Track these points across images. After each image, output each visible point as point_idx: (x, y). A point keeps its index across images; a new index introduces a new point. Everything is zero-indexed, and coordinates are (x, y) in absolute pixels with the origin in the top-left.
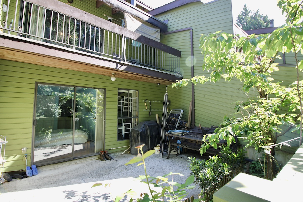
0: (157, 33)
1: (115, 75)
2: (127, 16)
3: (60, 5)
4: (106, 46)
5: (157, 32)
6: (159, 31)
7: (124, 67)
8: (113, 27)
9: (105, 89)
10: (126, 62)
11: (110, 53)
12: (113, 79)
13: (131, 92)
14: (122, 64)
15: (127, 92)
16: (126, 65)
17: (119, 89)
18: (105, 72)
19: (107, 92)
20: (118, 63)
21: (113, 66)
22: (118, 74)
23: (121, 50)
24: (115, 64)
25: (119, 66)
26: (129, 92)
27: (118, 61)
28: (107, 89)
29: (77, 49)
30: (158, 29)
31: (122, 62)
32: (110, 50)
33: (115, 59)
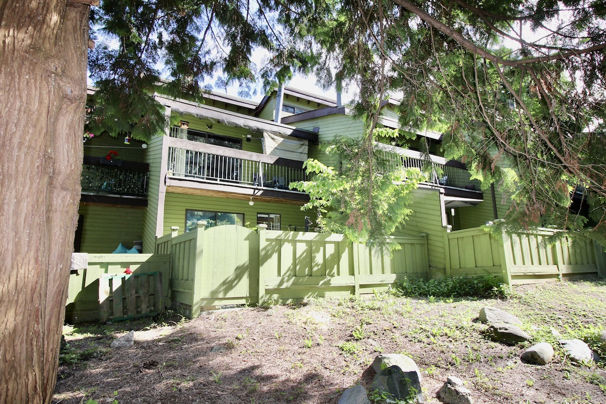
0: (303, 147)
1: (253, 200)
2: (267, 135)
3: (208, 147)
4: (245, 166)
5: (303, 145)
6: (307, 143)
7: (261, 192)
8: (251, 156)
9: (244, 214)
10: (262, 187)
11: (248, 180)
12: (251, 203)
13: (272, 216)
14: (259, 190)
15: (267, 216)
16: (263, 190)
17: (258, 213)
18: (244, 197)
19: (246, 217)
20: (255, 189)
21: (251, 192)
22: (257, 198)
23: (259, 175)
24: (253, 190)
25: (256, 191)
26: (269, 216)
27: (255, 187)
28: (246, 213)
29: (220, 180)
30: (305, 142)
31: (259, 187)
32: (248, 177)
33: (253, 185)
